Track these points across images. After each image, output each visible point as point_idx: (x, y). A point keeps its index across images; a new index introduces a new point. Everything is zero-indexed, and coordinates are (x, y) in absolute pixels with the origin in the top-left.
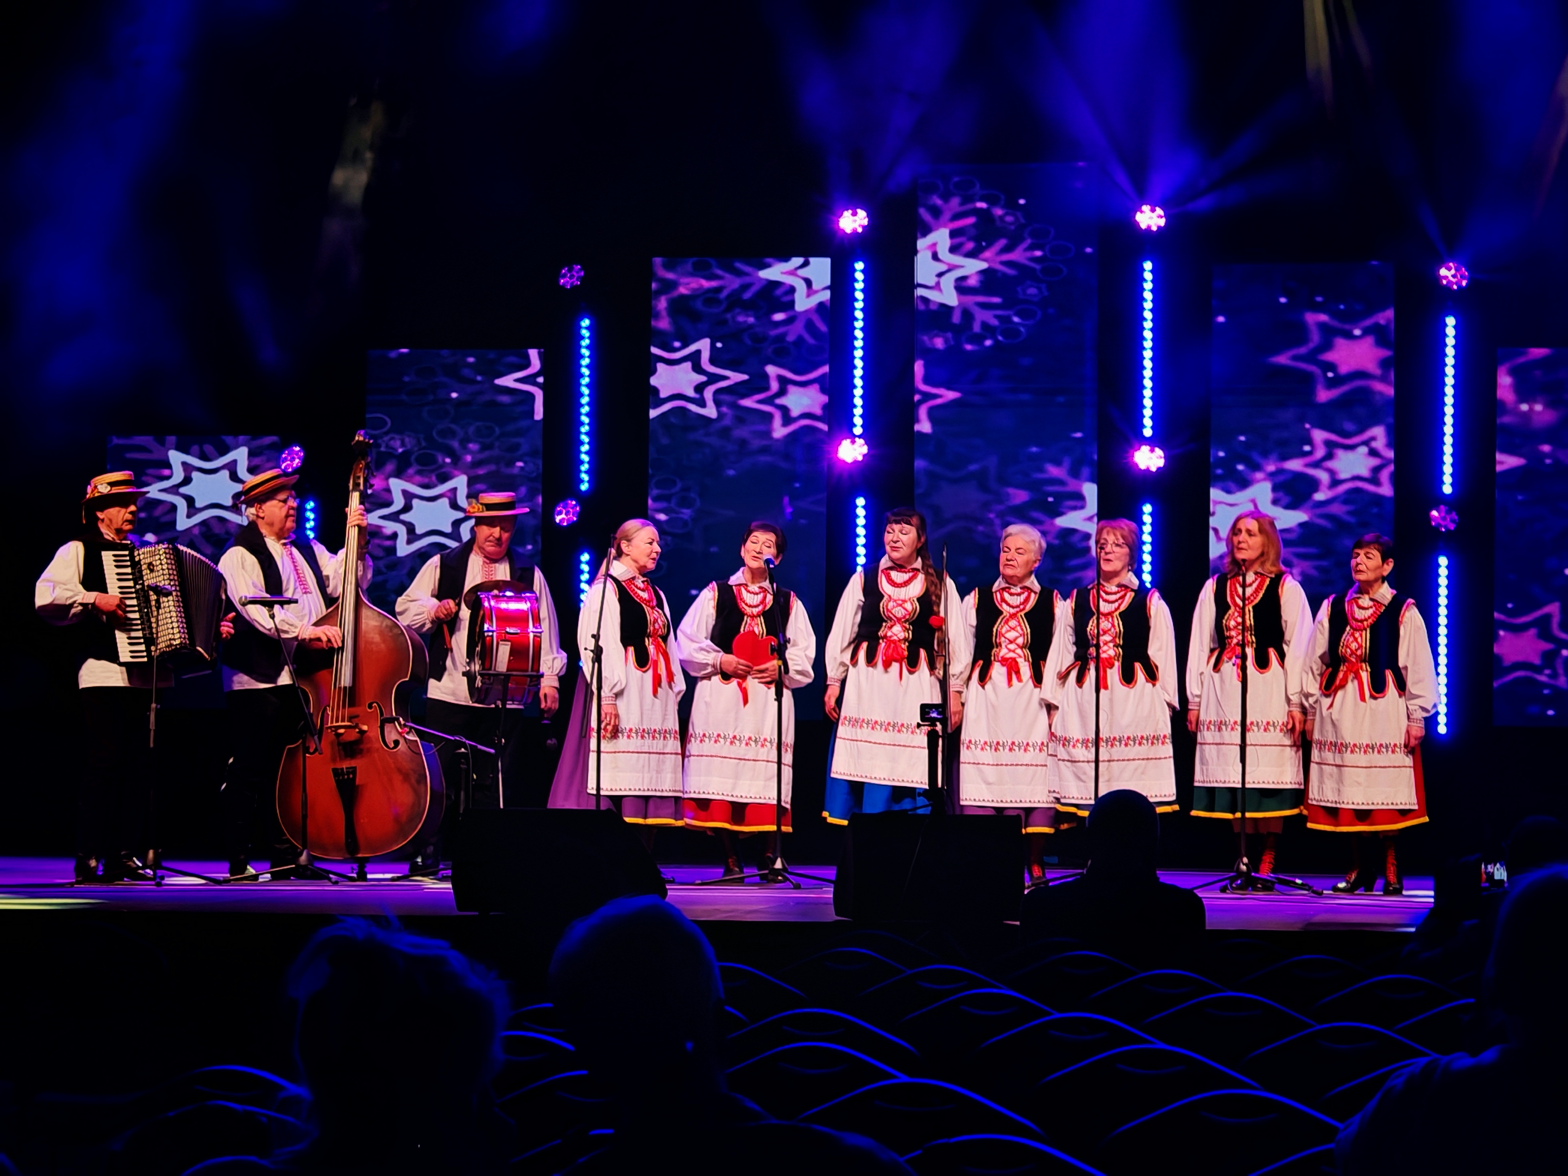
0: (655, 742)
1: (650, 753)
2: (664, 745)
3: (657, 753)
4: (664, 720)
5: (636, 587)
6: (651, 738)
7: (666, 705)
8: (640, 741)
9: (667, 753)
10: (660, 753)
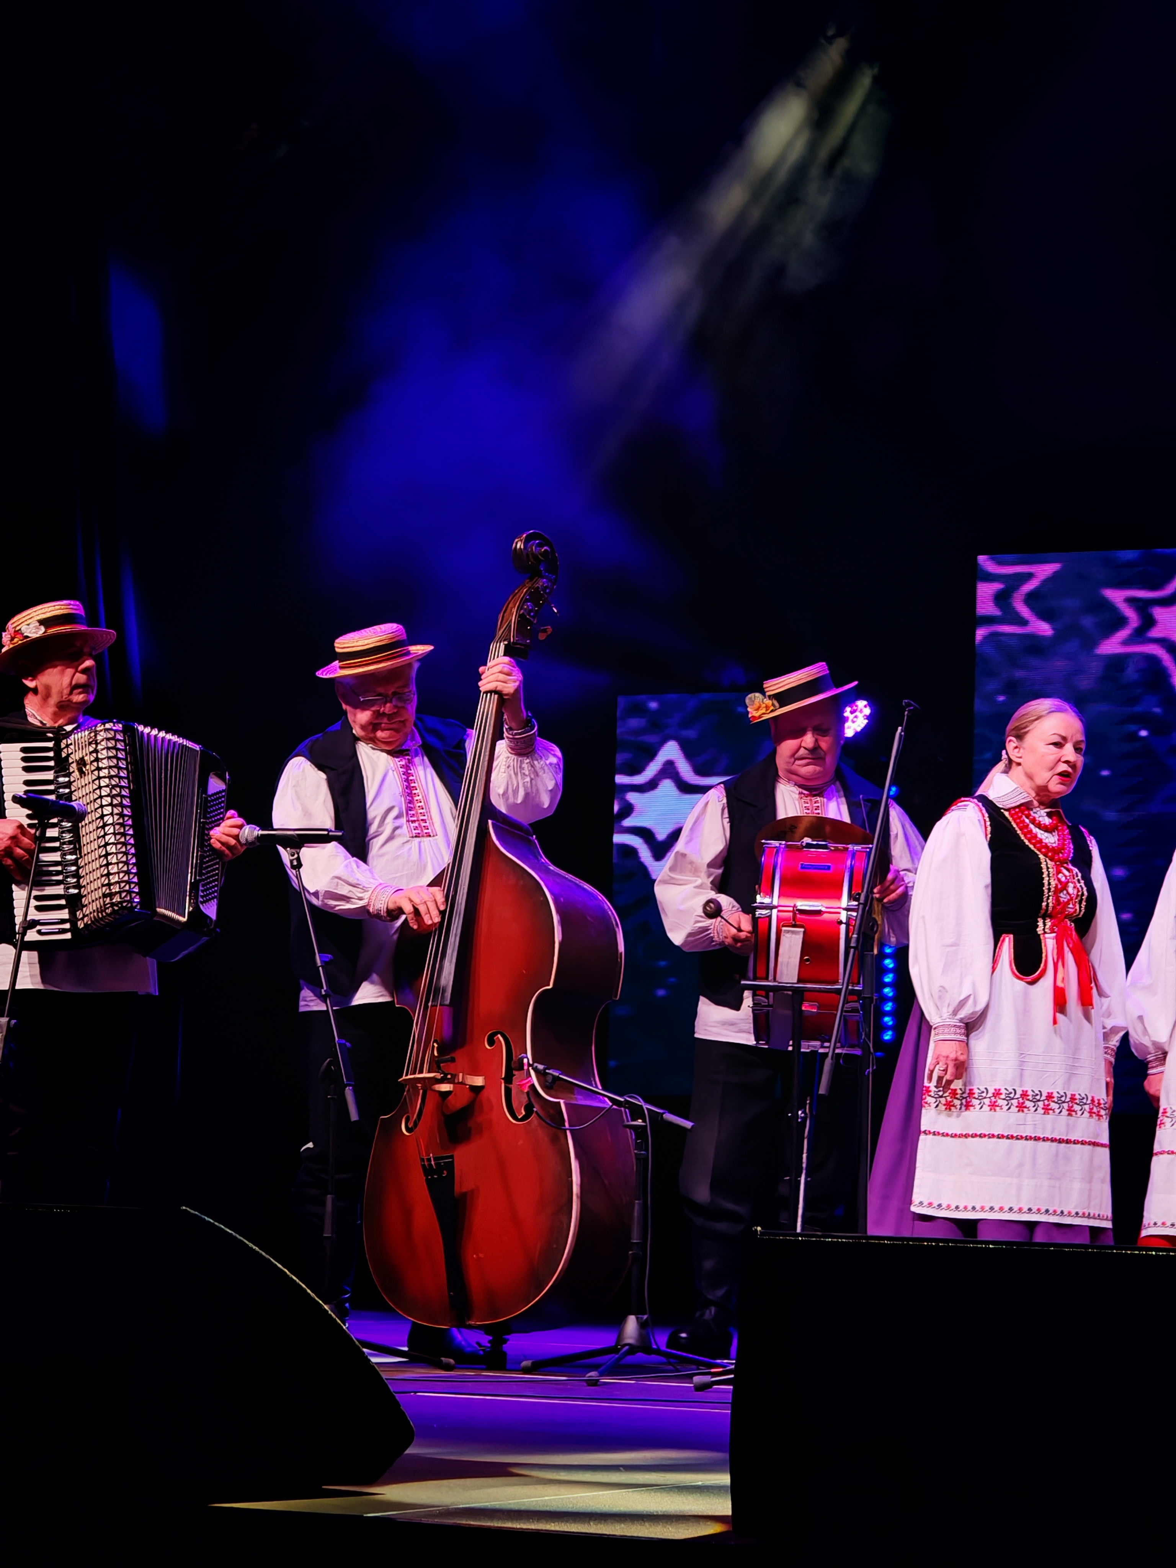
0: (1050, 1117)
1: (1037, 1139)
2: (1068, 1125)
3: (1053, 1140)
4: (1071, 1076)
5: (1033, 821)
6: (1040, 1111)
7: (1076, 1049)
8: (1014, 1115)
9: (1076, 1142)
10: (1060, 1141)
